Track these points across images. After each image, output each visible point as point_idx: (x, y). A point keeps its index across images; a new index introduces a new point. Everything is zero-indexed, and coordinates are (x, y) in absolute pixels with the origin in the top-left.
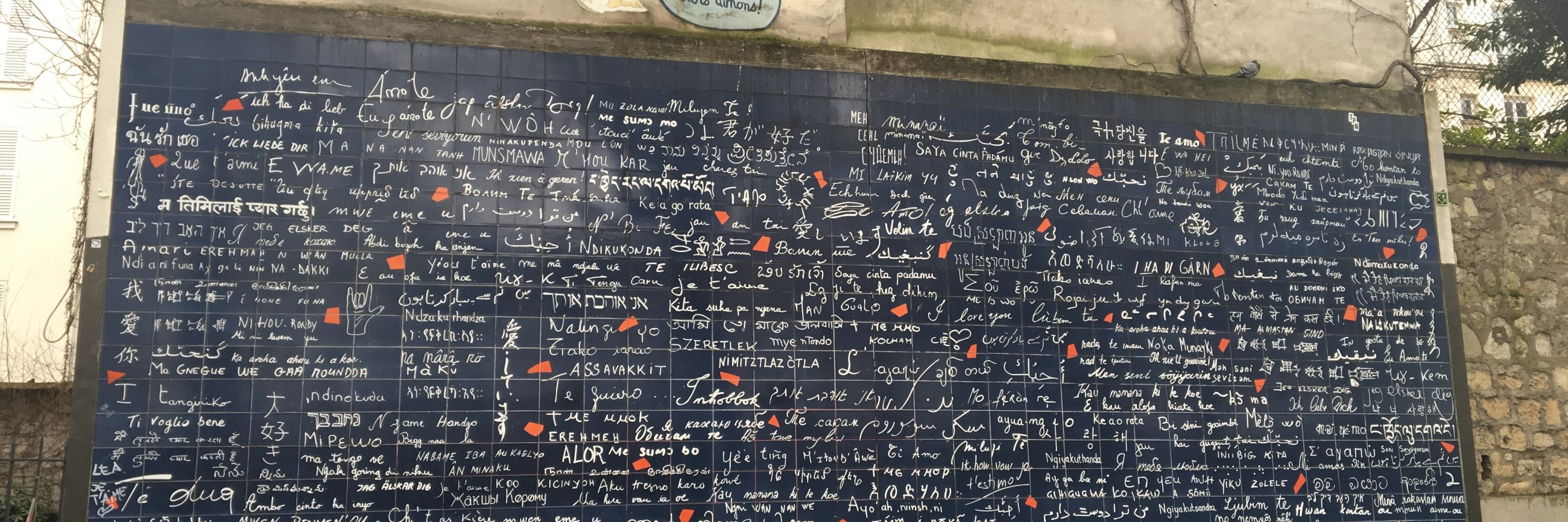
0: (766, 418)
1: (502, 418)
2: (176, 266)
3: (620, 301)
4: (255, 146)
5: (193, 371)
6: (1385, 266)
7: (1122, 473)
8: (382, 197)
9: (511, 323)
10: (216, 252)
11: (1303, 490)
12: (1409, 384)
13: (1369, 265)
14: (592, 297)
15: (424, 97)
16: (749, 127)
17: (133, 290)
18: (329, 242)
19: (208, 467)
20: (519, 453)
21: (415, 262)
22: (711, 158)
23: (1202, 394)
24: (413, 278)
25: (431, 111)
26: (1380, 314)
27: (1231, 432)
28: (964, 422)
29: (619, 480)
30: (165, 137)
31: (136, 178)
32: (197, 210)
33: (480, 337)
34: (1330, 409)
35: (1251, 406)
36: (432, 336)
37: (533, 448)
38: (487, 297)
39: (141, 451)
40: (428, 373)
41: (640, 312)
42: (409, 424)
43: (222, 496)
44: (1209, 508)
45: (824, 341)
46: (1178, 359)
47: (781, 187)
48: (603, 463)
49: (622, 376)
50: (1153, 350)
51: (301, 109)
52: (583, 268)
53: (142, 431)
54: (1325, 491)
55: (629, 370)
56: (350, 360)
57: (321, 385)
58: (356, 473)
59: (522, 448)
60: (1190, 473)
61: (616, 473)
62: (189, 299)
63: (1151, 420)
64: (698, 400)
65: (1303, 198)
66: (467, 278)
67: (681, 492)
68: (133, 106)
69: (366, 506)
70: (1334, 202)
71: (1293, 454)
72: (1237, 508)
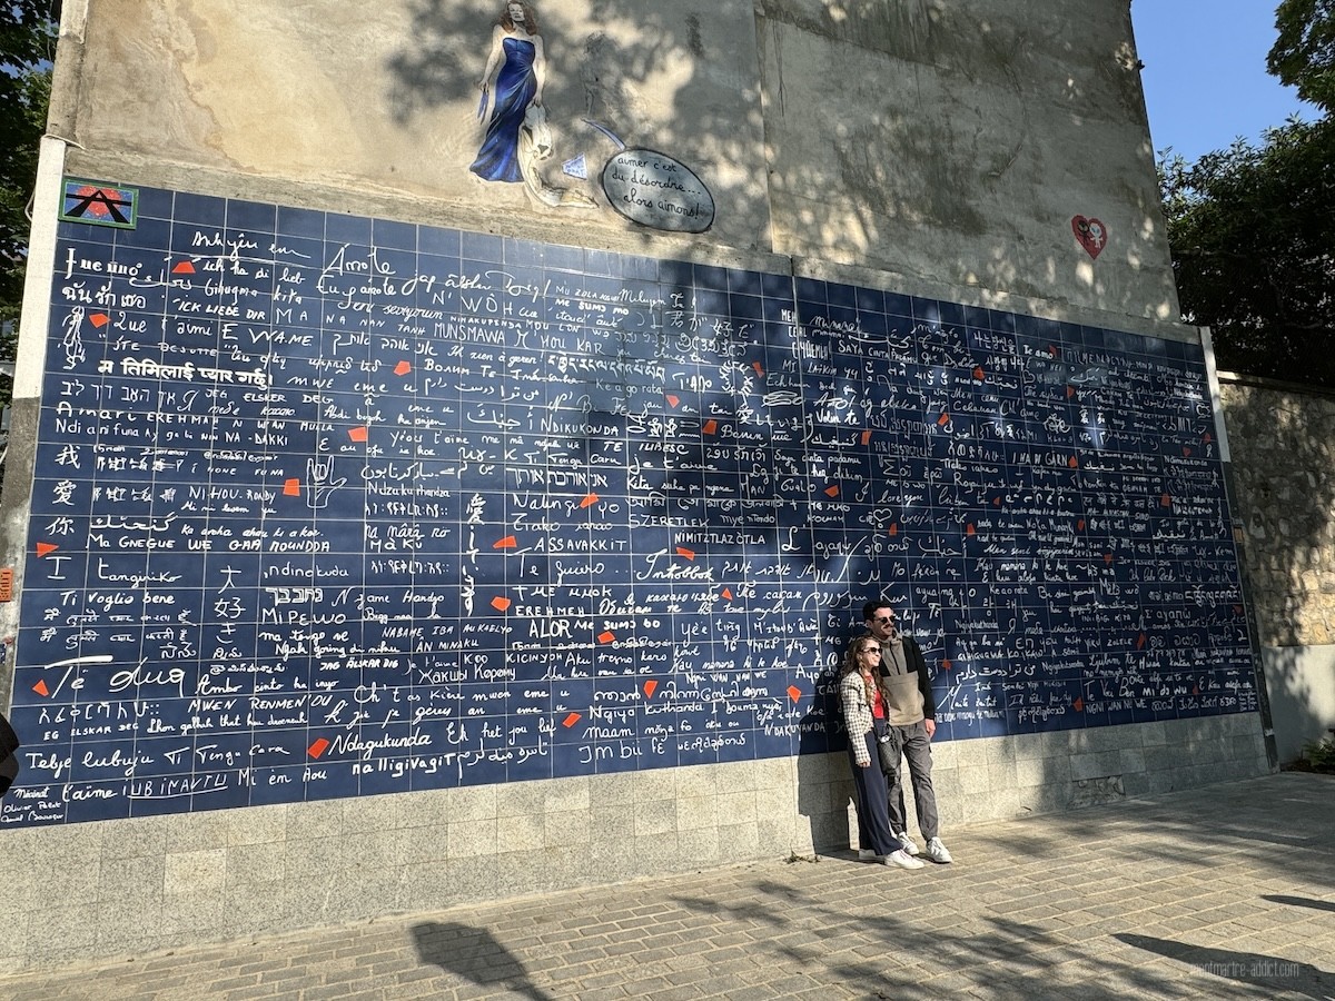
0: (719, 591)
1: (469, 593)
2: (119, 431)
3: (580, 479)
4: (208, 310)
5: (138, 543)
6: (1185, 462)
7: (1015, 636)
8: (344, 367)
9: (475, 498)
10: (164, 418)
11: (1143, 647)
12: (1208, 558)
13: (1174, 461)
14: (553, 473)
15: (384, 272)
16: (694, 319)
17: (68, 455)
18: (288, 412)
19: (154, 649)
20: (486, 628)
21: (377, 435)
22: (661, 346)
23: (1069, 567)
24: (375, 451)
25: (392, 287)
26: (1185, 502)
27: (1090, 599)
28: (891, 593)
29: (585, 654)
30: (107, 296)
31: (74, 338)
32: (144, 374)
33: (444, 511)
34: (1157, 579)
35: (1104, 577)
36: (395, 508)
37: (500, 623)
38: (451, 471)
39: (76, 631)
40: (393, 547)
41: (600, 489)
42: (374, 599)
43: (171, 679)
44: (1079, 664)
45: (768, 519)
46: (1050, 536)
47: (724, 375)
48: (570, 636)
49: (585, 551)
50: (1031, 529)
51: (257, 276)
52: (545, 445)
53: (77, 610)
54: (1158, 648)
55: (592, 545)
56: (311, 533)
57: (279, 560)
58: (319, 651)
59: (489, 623)
60: (1064, 635)
61: (583, 646)
62: (133, 467)
63: (1032, 588)
64: (657, 575)
65: (1127, 405)
66: (430, 452)
67: (645, 664)
68: (71, 262)
69: (330, 685)
70: (1148, 410)
71: (1135, 616)
72: (1098, 663)
